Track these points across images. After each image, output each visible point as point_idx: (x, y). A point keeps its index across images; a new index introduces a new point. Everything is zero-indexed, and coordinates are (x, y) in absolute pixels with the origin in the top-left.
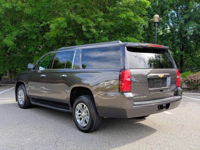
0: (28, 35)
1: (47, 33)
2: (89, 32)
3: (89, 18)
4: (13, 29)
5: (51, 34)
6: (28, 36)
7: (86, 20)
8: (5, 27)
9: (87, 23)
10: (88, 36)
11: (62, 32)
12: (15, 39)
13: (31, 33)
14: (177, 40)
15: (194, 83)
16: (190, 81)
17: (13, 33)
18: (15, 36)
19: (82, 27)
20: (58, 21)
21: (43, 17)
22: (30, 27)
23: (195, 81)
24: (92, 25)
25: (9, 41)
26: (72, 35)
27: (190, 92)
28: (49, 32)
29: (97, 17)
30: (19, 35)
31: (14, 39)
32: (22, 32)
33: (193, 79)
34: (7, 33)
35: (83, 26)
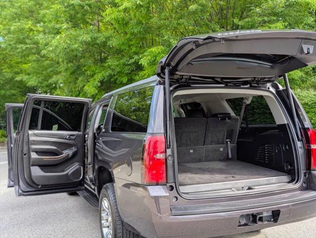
0: (116, 77)
1: (141, 72)
4: (96, 69)
8: (86, 68)
18: (99, 80)
20: (152, 51)
21: (135, 49)
25: (90, 88)
30: (104, 79)
31: (97, 84)
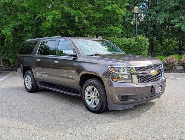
1: (43, 24)
2: (80, 22)
3: (80, 10)
5: (46, 25)
6: (24, 27)
7: (77, 12)
9: (79, 14)
10: (79, 26)
11: (56, 23)
12: (13, 30)
13: (27, 24)
14: (150, 29)
15: (169, 65)
16: (166, 63)
17: (10, 24)
18: (13, 27)
19: (74, 19)
20: (54, 13)
21: (39, 10)
22: (26, 19)
23: (170, 63)
24: (83, 17)
25: (7, 32)
26: (65, 26)
27: (166, 73)
28: (44, 23)
29: (87, 9)
30: (16, 27)
31: (11, 30)
32: (19, 23)
33: (169, 61)
34: (4, 25)
35: (76, 18)
